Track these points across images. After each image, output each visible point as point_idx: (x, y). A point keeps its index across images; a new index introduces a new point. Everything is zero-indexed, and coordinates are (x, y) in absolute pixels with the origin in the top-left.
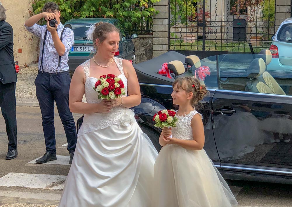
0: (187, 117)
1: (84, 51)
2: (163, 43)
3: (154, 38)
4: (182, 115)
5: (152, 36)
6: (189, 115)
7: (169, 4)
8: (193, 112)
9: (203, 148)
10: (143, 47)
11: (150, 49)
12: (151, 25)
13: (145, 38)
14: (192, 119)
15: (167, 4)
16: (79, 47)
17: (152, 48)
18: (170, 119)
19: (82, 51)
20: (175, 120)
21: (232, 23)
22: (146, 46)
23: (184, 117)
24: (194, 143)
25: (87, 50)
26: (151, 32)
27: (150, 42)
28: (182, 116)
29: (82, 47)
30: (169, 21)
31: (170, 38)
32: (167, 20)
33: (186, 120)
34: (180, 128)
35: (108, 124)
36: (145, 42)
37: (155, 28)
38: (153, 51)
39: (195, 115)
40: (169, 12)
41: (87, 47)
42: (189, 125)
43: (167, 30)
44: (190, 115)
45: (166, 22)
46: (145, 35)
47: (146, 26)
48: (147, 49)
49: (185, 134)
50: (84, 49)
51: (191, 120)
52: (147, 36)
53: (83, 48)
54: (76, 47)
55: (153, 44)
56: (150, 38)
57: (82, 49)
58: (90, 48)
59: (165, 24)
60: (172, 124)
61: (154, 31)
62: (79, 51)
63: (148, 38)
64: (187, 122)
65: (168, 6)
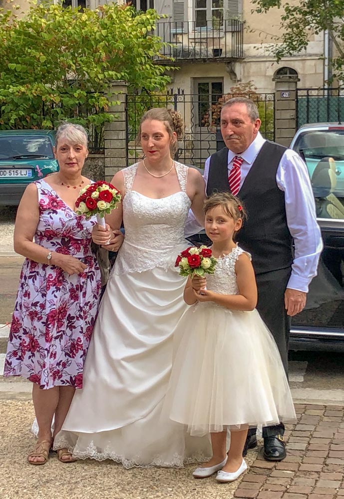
0: (228, 259)
1: (15, 176)
2: (120, 165)
3: (106, 159)
4: (220, 256)
5: (103, 155)
6: (230, 255)
7: (125, 110)
8: (236, 251)
9: (256, 308)
10: (91, 170)
11: (100, 174)
12: (100, 140)
13: (95, 158)
14: (237, 262)
15: (124, 110)
16: (8, 171)
17: (104, 172)
18: (207, 262)
19: (12, 176)
20: (214, 263)
21: (214, 135)
22: (95, 170)
23: (223, 259)
24: (241, 299)
25: (19, 174)
26: (102, 150)
27: (100, 164)
28: (220, 258)
29: (12, 170)
30: (127, 134)
31: (129, 157)
32: (124, 133)
33: (227, 264)
34: (219, 278)
35: (149, 266)
36: (94, 164)
37: (107, 144)
38: (106, 177)
39: (240, 255)
40: (127, 121)
41: (19, 171)
42: (232, 272)
43: (124, 146)
44: (233, 256)
45: (123, 135)
46: (93, 154)
47: (94, 140)
48: (96, 173)
49: (227, 287)
50: (15, 174)
51: (234, 264)
52: (97, 156)
53: (14, 171)
54: (3, 170)
55: (105, 167)
56: (101, 159)
57: (12, 173)
58: (24, 172)
59: (121, 138)
60: (210, 270)
61: (106, 149)
62: (8, 175)
63: (98, 158)
64: (229, 266)
65: (124, 113)
